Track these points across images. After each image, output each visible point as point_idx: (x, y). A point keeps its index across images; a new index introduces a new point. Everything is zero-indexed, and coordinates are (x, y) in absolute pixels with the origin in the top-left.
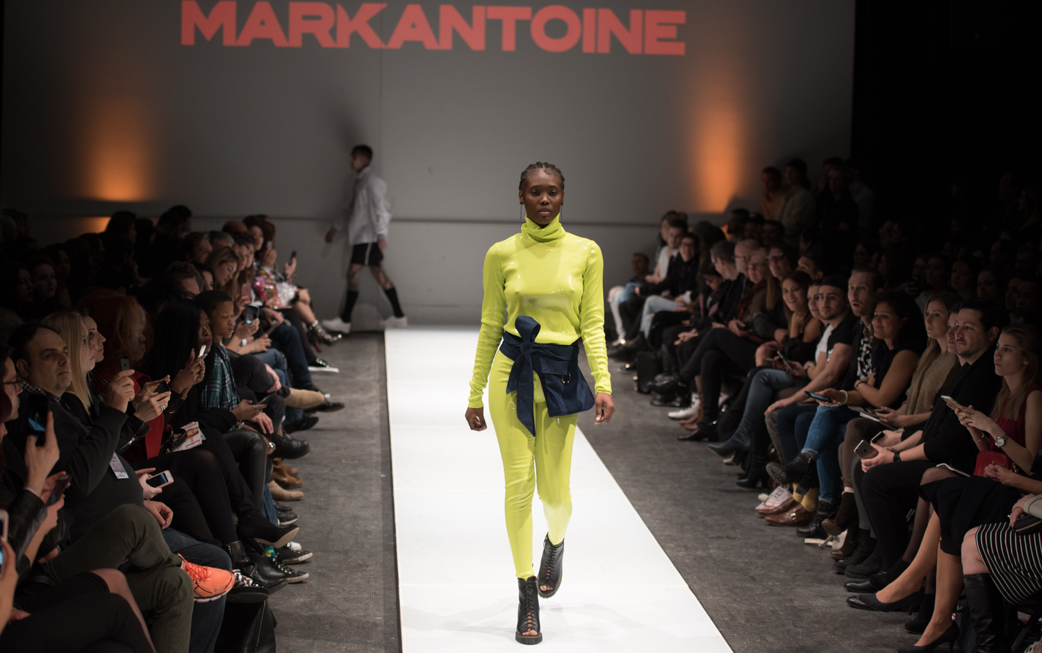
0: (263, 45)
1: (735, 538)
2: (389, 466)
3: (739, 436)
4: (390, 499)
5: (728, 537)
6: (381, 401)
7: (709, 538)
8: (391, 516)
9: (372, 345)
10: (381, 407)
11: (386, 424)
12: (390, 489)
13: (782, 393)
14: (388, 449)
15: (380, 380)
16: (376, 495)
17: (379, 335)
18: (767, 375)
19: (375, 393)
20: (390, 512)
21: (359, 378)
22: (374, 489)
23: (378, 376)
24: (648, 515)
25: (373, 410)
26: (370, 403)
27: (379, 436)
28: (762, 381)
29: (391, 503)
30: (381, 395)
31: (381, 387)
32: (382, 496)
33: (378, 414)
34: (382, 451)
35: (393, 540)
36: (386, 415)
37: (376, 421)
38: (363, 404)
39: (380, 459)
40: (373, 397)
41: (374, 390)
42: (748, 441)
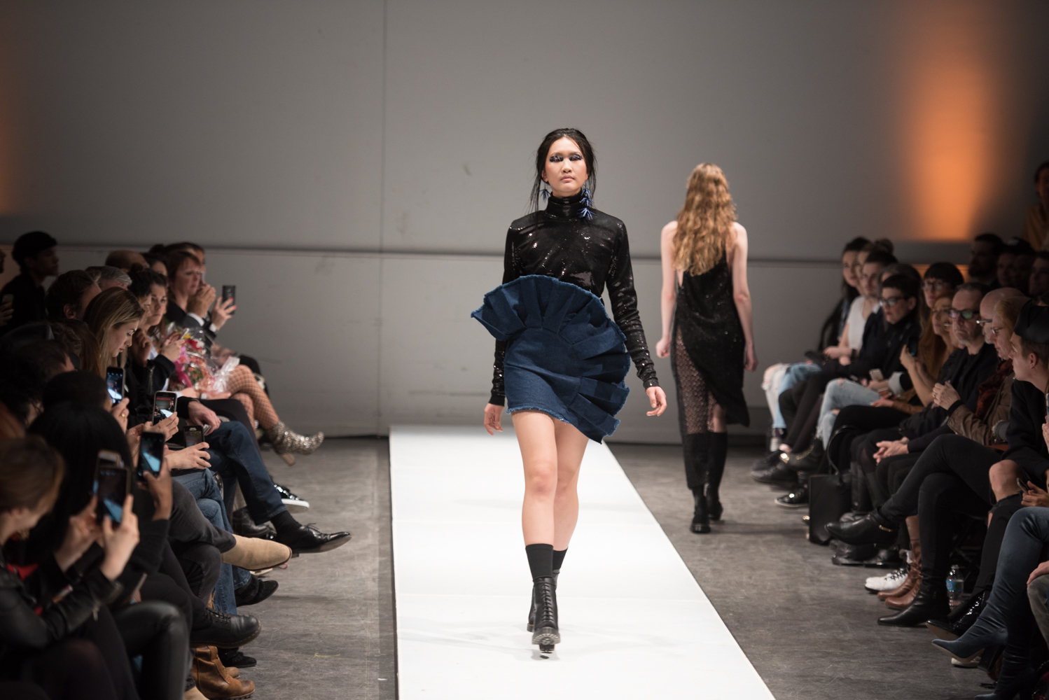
2: (392, 663)
3: (987, 620)
6: (381, 553)
9: (369, 460)
10: (380, 563)
11: (391, 592)
14: (392, 634)
15: (379, 518)
17: (380, 442)
18: (1033, 516)
19: (371, 539)
21: (346, 514)
23: (376, 512)
25: (368, 569)
26: (362, 556)
27: (377, 612)
28: (1023, 525)
30: (382, 543)
31: (381, 530)
33: (376, 575)
34: (382, 638)
36: (390, 576)
37: (373, 587)
38: (352, 558)
39: (378, 650)
40: (369, 547)
41: (370, 535)
42: (1003, 629)
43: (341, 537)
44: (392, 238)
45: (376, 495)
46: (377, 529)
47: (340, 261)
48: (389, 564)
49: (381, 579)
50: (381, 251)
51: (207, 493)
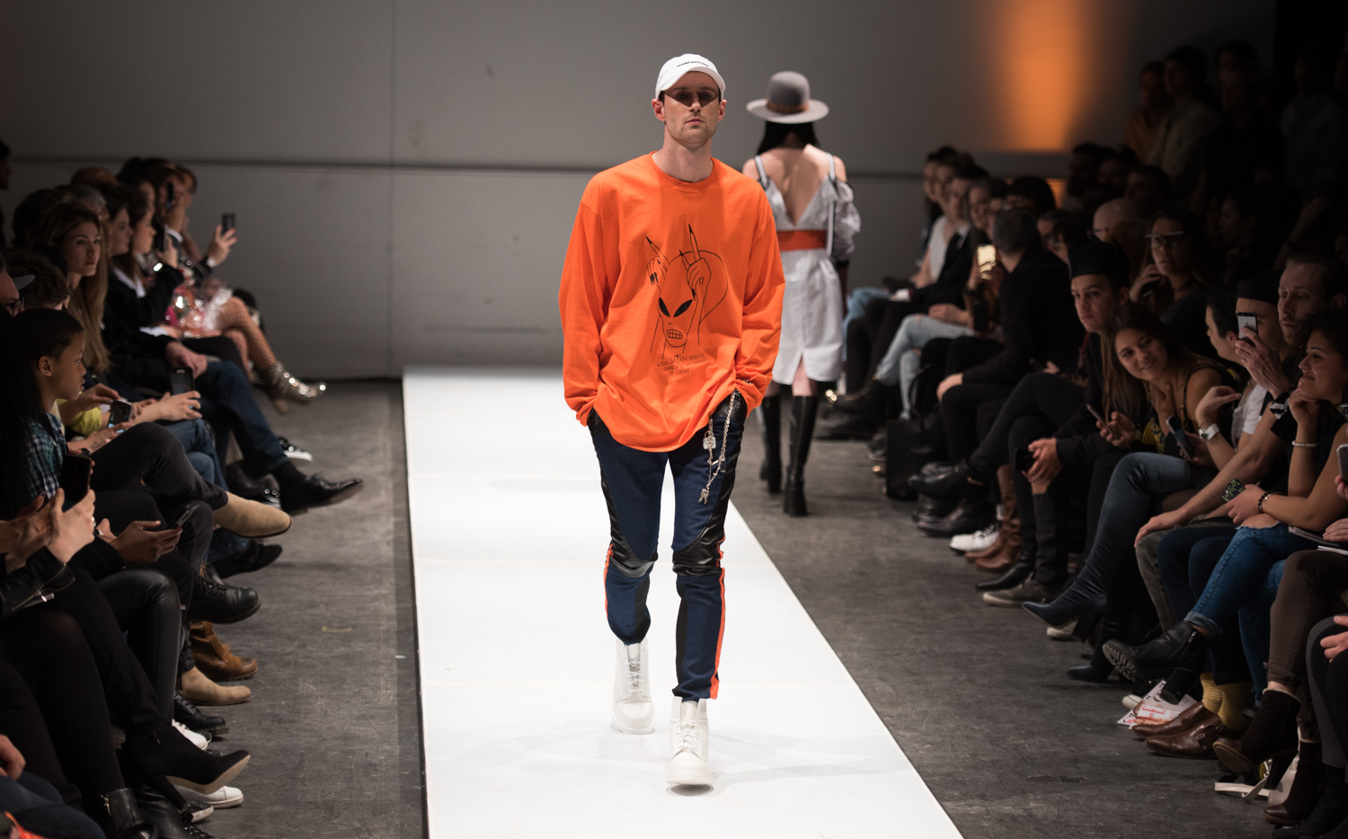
1: (1077, 781)
2: (412, 638)
3: (1084, 585)
4: (415, 702)
5: (1064, 779)
6: (396, 513)
7: (1028, 780)
8: (417, 735)
9: (380, 406)
10: (396, 524)
11: (407, 557)
12: (413, 682)
13: (1168, 501)
14: (410, 605)
15: (393, 473)
16: (387, 694)
17: (391, 387)
18: (1142, 467)
19: (384, 497)
20: (414, 727)
21: (354, 466)
22: (382, 682)
23: (389, 466)
24: (908, 735)
25: (381, 531)
26: (375, 517)
27: (393, 580)
28: (1131, 478)
29: (416, 709)
30: (396, 501)
31: (396, 486)
32: (398, 695)
33: (391, 538)
34: (398, 609)
35: (419, 781)
36: (406, 539)
37: (387, 552)
38: (362, 519)
39: (394, 623)
40: (382, 505)
41: (383, 492)
42: (1102, 595)
43: (352, 487)
44: (405, 151)
45: (389, 447)
46: (390, 485)
47: (345, 178)
48: (406, 525)
49: (397, 542)
50: (392, 165)
51: (198, 445)
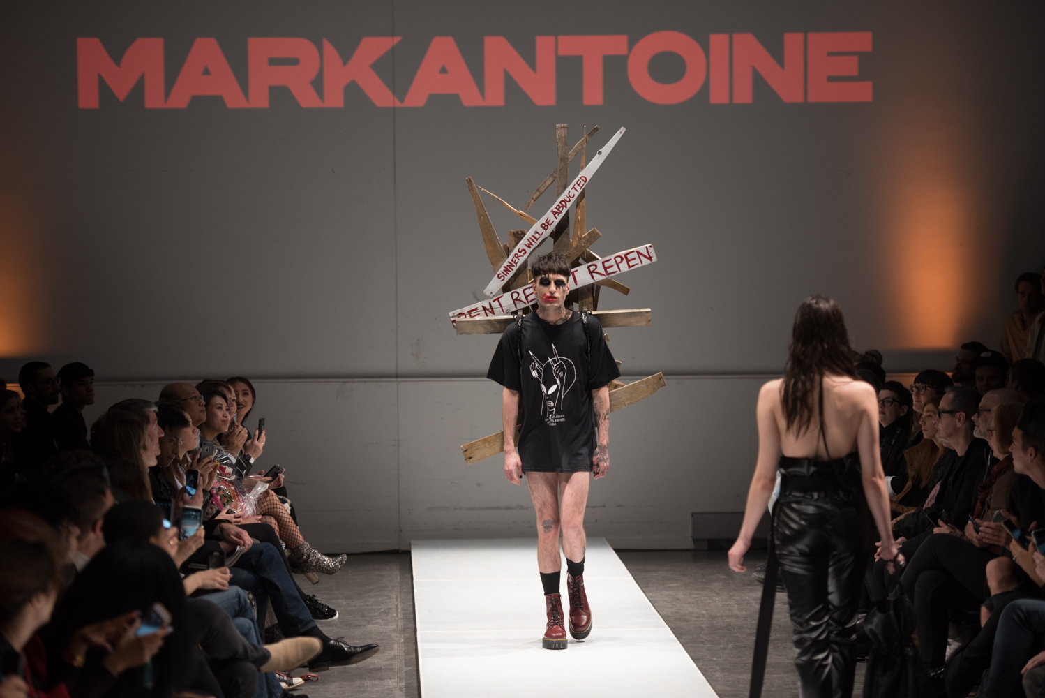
0: (207, 106)
6: (408, 663)
9: (392, 574)
10: (406, 672)
15: (404, 630)
17: (402, 558)
18: (1024, 608)
19: (397, 650)
21: (372, 627)
23: (401, 624)
28: (1015, 616)
30: (407, 654)
31: (406, 640)
33: (403, 684)
36: (416, 685)
38: (379, 671)
40: (395, 657)
41: (395, 646)
43: (369, 650)
44: (408, 363)
45: (400, 607)
46: (402, 641)
47: (359, 386)
48: (415, 673)
49: (407, 688)
50: (397, 376)
51: (241, 611)
